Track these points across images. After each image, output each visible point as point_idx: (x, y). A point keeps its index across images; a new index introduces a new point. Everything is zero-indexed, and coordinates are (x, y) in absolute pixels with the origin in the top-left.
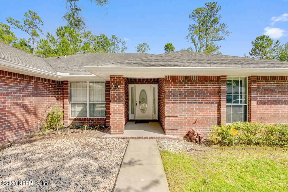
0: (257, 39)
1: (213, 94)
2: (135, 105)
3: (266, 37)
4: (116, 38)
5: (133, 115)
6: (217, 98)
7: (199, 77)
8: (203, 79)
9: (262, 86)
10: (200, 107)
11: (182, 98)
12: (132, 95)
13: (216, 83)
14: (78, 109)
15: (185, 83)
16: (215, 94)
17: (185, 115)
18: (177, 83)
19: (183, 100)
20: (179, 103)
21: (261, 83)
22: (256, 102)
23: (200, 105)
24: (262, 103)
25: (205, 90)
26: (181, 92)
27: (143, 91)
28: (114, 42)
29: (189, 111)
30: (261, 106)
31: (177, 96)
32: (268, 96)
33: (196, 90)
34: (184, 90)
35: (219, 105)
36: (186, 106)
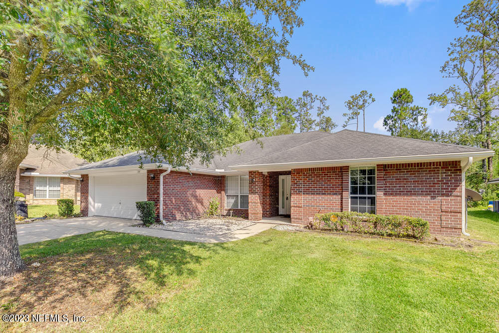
1: (336, 185)
2: (285, 198)
4: (310, 95)
5: (284, 209)
6: (340, 189)
7: (322, 169)
8: (326, 170)
9: (392, 175)
10: (323, 198)
11: (306, 190)
12: (283, 188)
13: (339, 174)
14: (232, 201)
15: (309, 175)
16: (338, 185)
17: (309, 206)
18: (301, 175)
19: (307, 192)
20: (304, 194)
21: (390, 172)
22: (382, 193)
23: (323, 196)
24: (391, 194)
25: (328, 181)
26: (306, 183)
28: (306, 102)
29: (313, 202)
30: (391, 197)
31: (302, 188)
32: (399, 187)
33: (319, 181)
34: (308, 181)
35: (342, 196)
36: (310, 197)
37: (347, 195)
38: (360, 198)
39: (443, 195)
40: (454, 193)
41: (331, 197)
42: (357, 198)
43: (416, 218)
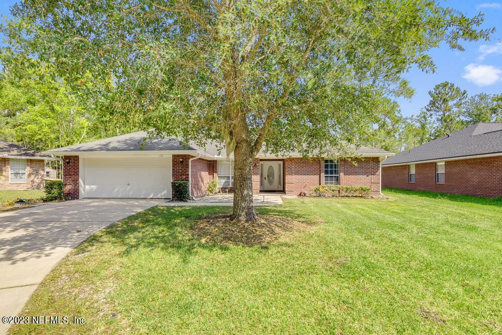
0: (437, 87)
1: (316, 169)
2: (264, 178)
3: (450, 85)
5: (263, 187)
6: (318, 172)
9: (347, 163)
10: (308, 177)
12: (262, 170)
13: (318, 162)
14: (223, 181)
15: (298, 162)
16: (318, 169)
17: (298, 183)
18: (293, 162)
19: (297, 173)
20: (295, 174)
22: (343, 173)
24: (347, 174)
25: (311, 166)
26: (296, 168)
27: (271, 166)
29: (301, 180)
30: (347, 176)
31: (293, 170)
32: (351, 170)
33: (305, 166)
34: (298, 166)
35: (320, 176)
36: (299, 177)
37: (323, 175)
38: (330, 177)
39: (372, 175)
40: (377, 174)
41: (313, 177)
42: (328, 177)
43: (359, 186)
